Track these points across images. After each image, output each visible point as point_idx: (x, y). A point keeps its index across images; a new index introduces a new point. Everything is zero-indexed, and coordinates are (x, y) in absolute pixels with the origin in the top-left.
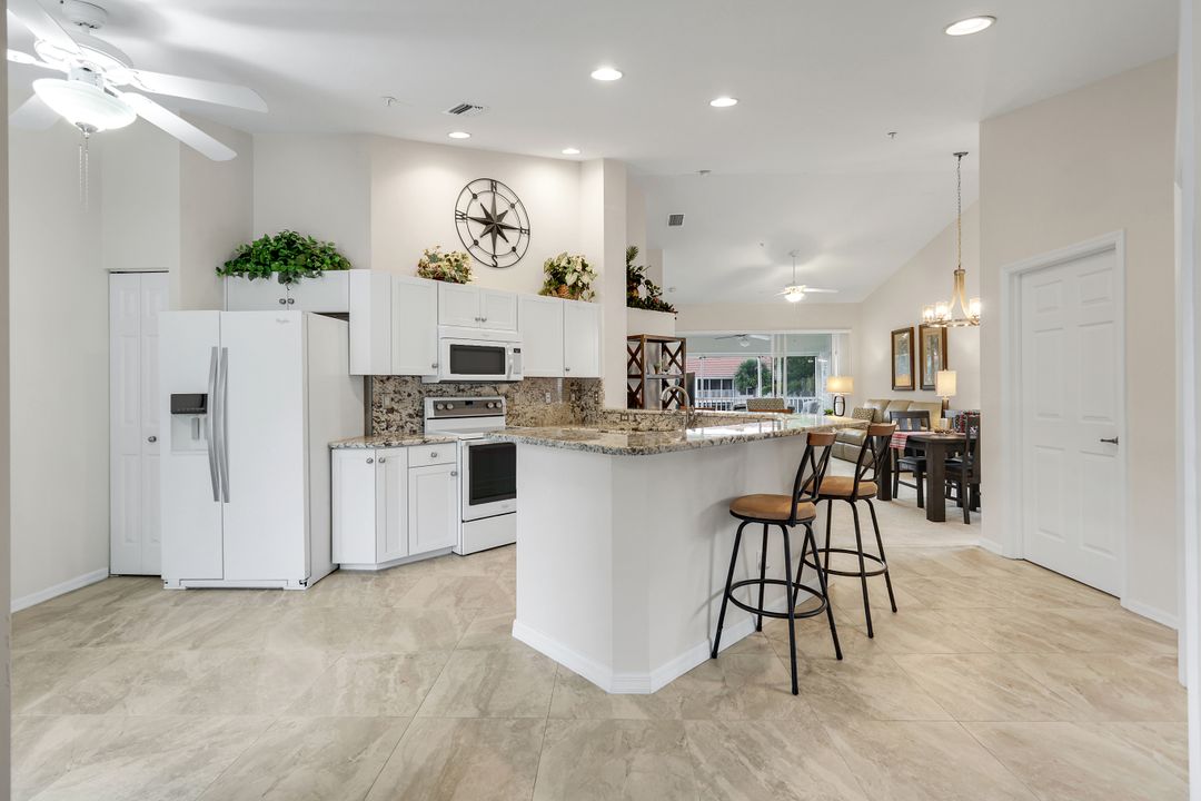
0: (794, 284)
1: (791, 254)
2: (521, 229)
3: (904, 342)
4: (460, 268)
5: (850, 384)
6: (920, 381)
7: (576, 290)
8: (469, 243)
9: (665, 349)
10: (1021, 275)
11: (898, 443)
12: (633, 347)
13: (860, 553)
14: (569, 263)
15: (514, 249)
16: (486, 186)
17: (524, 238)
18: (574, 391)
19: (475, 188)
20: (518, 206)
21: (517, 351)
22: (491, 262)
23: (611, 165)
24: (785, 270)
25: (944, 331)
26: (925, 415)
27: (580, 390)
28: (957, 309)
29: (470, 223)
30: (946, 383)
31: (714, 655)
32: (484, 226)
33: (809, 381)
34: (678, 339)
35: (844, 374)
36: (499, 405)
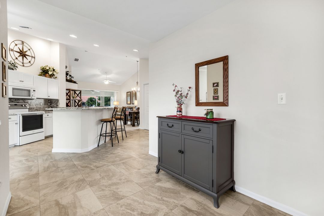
0: (106, 80)
1: (106, 73)
2: (32, 57)
3: (129, 94)
4: (15, 66)
5: (118, 103)
6: (132, 103)
7: (52, 76)
8: (14, 58)
9: (75, 93)
10: (145, 85)
11: (127, 113)
12: (68, 91)
13: (122, 129)
14: (50, 68)
15: (30, 62)
16: (20, 42)
17: (33, 59)
18: (49, 103)
19: (16, 42)
20: (31, 50)
21: (34, 91)
22: (22, 65)
23: (61, 45)
24: (104, 76)
25: (136, 92)
26: (132, 108)
27: (51, 102)
28: (137, 89)
29: (15, 52)
30: (136, 103)
31: (98, 146)
32: (19, 54)
33: (109, 102)
34: (79, 90)
35: (117, 101)
36: (26, 106)
